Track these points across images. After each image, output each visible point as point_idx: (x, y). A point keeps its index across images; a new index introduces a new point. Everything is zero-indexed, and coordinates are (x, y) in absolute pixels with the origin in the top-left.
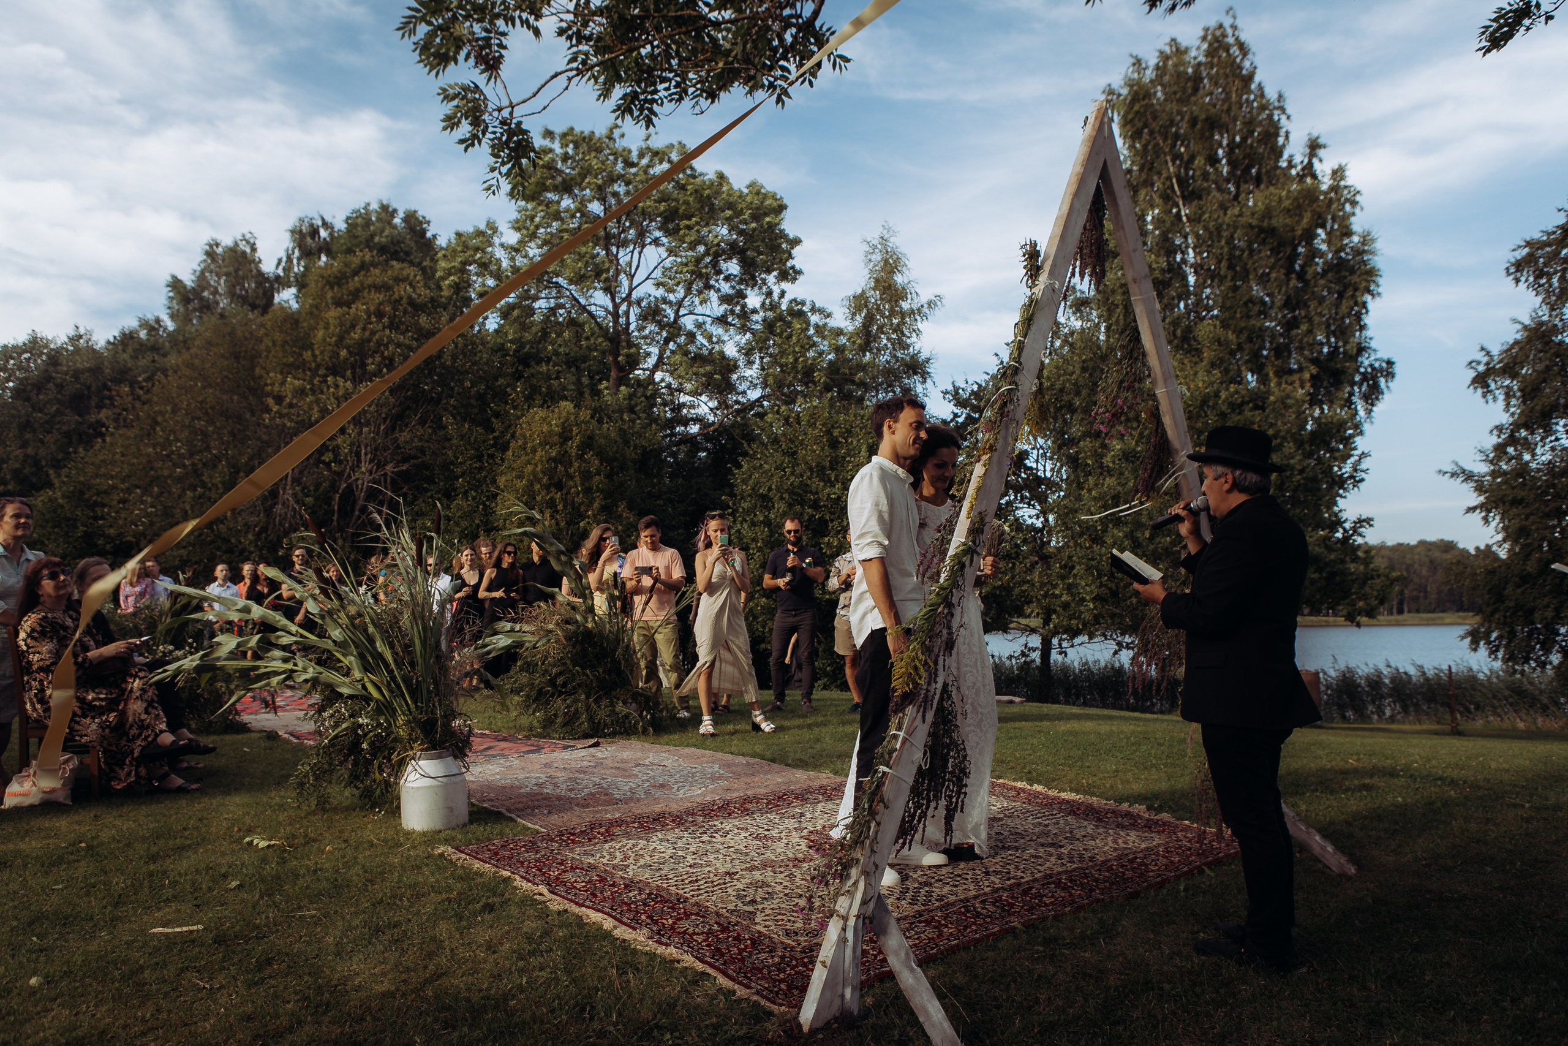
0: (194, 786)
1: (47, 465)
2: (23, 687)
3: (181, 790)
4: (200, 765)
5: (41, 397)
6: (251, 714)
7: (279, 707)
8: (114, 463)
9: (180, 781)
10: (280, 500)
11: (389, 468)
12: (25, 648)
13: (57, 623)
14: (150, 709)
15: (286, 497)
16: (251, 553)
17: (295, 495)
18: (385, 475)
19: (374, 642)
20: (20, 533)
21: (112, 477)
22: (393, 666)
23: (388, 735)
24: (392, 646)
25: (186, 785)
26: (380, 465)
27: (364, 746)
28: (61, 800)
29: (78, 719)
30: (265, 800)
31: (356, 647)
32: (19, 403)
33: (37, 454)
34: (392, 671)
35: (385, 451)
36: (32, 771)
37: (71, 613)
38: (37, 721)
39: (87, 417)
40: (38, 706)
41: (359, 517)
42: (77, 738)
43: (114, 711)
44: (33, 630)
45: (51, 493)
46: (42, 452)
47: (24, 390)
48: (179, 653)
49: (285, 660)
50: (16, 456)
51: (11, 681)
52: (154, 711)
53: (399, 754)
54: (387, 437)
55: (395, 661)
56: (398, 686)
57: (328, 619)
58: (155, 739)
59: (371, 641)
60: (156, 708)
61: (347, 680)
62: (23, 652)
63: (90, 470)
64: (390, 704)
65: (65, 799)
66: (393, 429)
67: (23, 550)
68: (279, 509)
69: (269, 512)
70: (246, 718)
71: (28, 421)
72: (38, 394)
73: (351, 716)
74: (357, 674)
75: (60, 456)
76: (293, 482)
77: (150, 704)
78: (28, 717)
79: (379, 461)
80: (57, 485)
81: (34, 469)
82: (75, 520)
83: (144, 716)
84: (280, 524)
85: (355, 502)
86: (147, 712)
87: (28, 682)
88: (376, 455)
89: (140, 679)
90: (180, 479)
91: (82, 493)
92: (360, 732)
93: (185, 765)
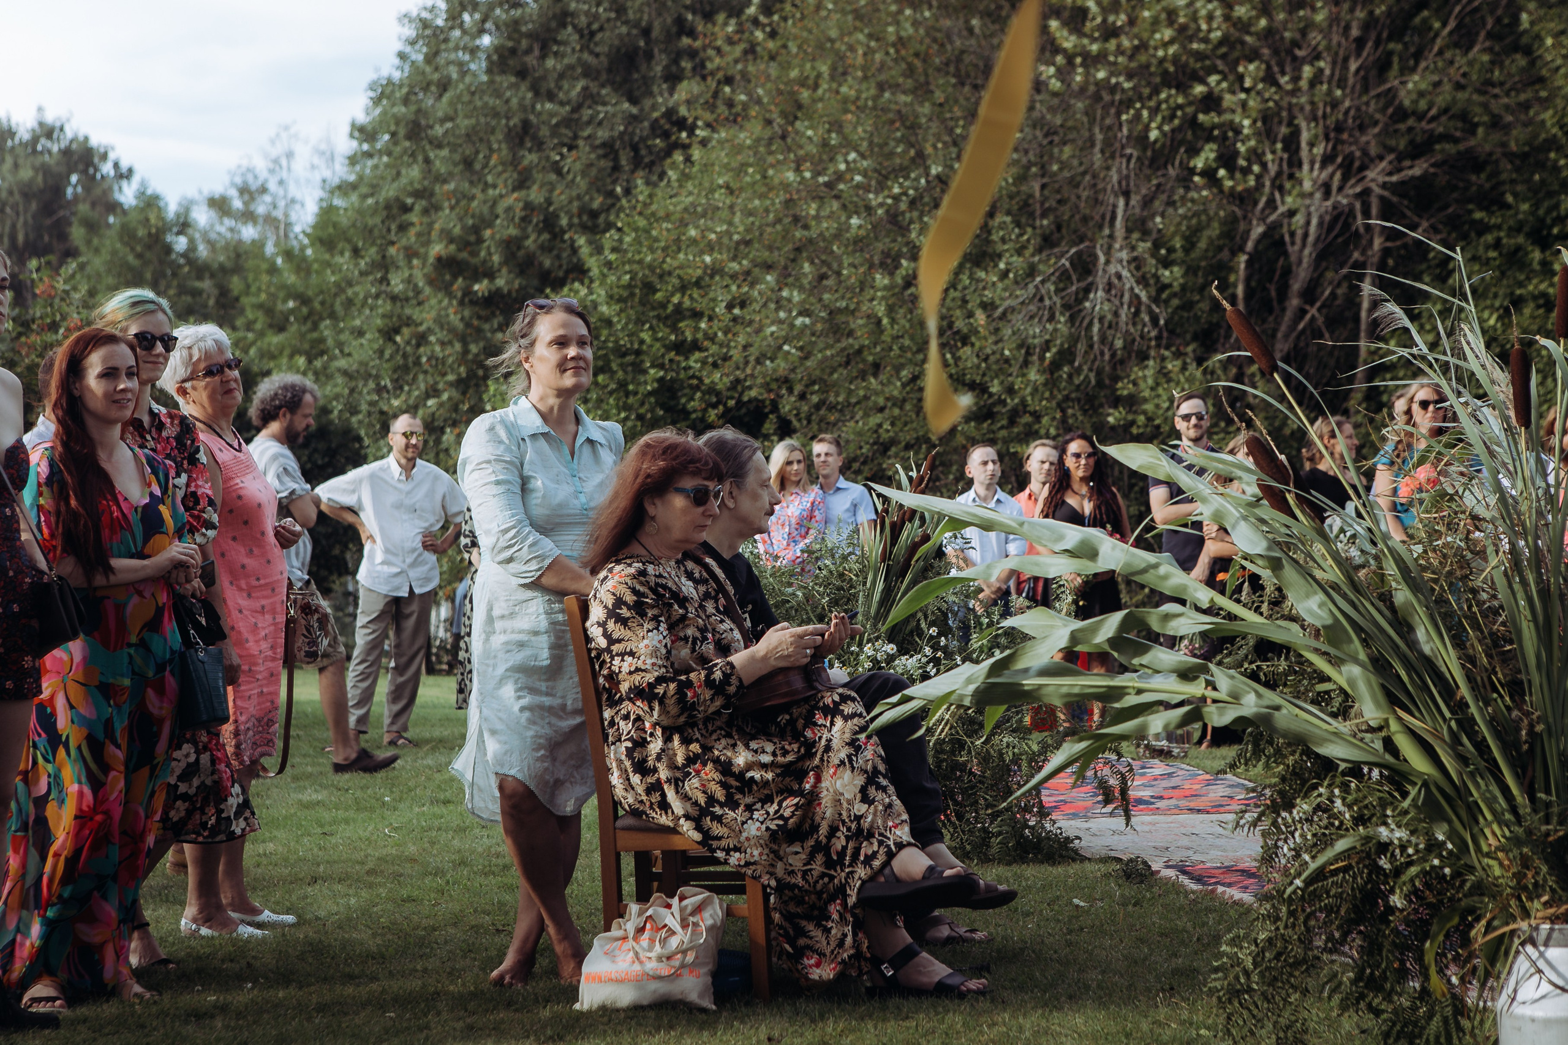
0: (973, 984)
1: (571, 225)
2: (603, 735)
3: (943, 991)
4: (979, 935)
5: (550, 63)
6: (1074, 816)
7: (1140, 801)
8: (711, 211)
9: (939, 970)
10: (1101, 280)
11: (1376, 175)
12: (603, 643)
13: (665, 587)
14: (872, 791)
15: (1112, 269)
16: (1037, 416)
17: (1136, 263)
18: (1366, 193)
19: (1411, 629)
20: (568, 380)
21: (711, 248)
22: (1464, 691)
23: (1457, 874)
24: (1459, 642)
25: (956, 980)
26: (1351, 169)
27: (1397, 900)
28: (693, 997)
29: (717, 810)
30: (1145, 1026)
31: (1365, 643)
32: (506, 80)
33: (549, 201)
34: (1463, 705)
35: (1362, 128)
36: (630, 927)
37: (690, 565)
38: (635, 813)
39: (647, 103)
40: (636, 779)
41: (1302, 312)
42: (720, 854)
43: (792, 793)
44: (619, 602)
45: (583, 291)
46: (560, 196)
47: (513, 51)
48: (908, 663)
49: (1186, 675)
50: (509, 209)
51: (578, 720)
52: (880, 796)
53: (1489, 928)
54: (1366, 89)
55: (1470, 678)
56: (1482, 747)
57: (1289, 572)
58: (887, 863)
59: (1403, 625)
60: (884, 789)
61: (1344, 727)
62: (600, 652)
63: (663, 231)
64: (1462, 792)
65: (701, 996)
66: (1383, 67)
67: (578, 420)
68: (1097, 302)
69: (1074, 309)
70: (1065, 825)
71: (526, 124)
72: (543, 57)
73: (1360, 820)
74: (1370, 710)
75: (597, 203)
76: (1129, 231)
77: (872, 778)
78: (616, 804)
79: (1349, 160)
80: (595, 272)
81: (546, 236)
82: (638, 353)
83: (860, 808)
84: (1103, 340)
85: (1287, 272)
86: (866, 799)
87: (612, 723)
88: (1338, 141)
89: (846, 718)
90: (859, 244)
91: (650, 288)
92: (1384, 863)
93: (945, 931)
